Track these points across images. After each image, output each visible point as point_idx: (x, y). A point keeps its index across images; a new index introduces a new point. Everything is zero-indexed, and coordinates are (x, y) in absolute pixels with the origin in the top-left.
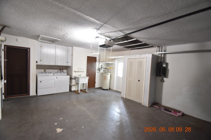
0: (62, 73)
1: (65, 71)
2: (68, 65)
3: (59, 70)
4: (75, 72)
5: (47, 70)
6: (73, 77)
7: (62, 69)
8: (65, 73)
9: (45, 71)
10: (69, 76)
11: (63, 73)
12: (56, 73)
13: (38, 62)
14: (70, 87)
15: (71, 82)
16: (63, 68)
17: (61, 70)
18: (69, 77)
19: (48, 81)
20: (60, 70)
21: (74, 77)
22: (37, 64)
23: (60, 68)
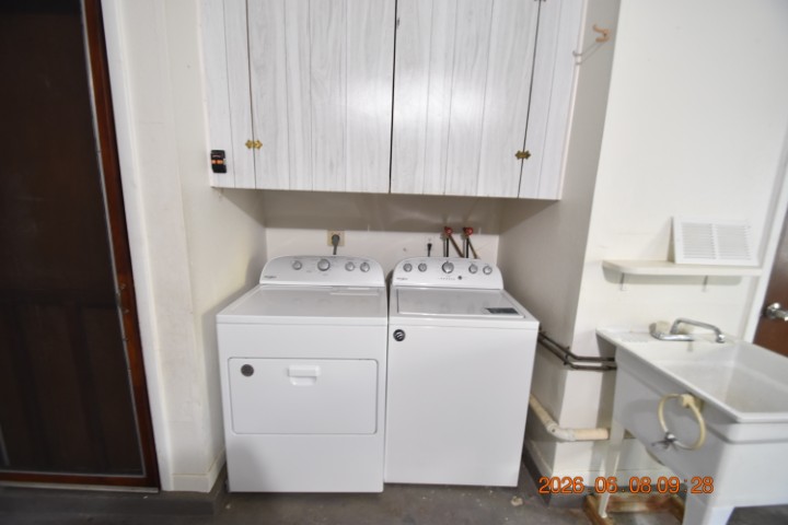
0: (461, 267)
1: (487, 245)
2: (527, 193)
3: (437, 240)
4: (616, 274)
5: (353, 240)
6: (582, 343)
7: (466, 232)
8: (487, 270)
9: (335, 241)
10: (535, 324)
11: (472, 269)
12: (407, 268)
13: (228, 161)
14: (536, 440)
15: (545, 389)
16: (473, 219)
17: (458, 238)
18: (525, 329)
19: (316, 369)
20: (447, 232)
21: (593, 350)
22: (225, 180)
23: (450, 220)
